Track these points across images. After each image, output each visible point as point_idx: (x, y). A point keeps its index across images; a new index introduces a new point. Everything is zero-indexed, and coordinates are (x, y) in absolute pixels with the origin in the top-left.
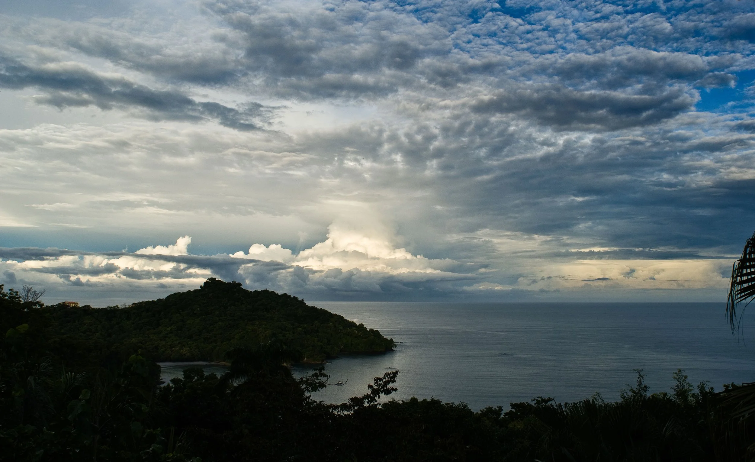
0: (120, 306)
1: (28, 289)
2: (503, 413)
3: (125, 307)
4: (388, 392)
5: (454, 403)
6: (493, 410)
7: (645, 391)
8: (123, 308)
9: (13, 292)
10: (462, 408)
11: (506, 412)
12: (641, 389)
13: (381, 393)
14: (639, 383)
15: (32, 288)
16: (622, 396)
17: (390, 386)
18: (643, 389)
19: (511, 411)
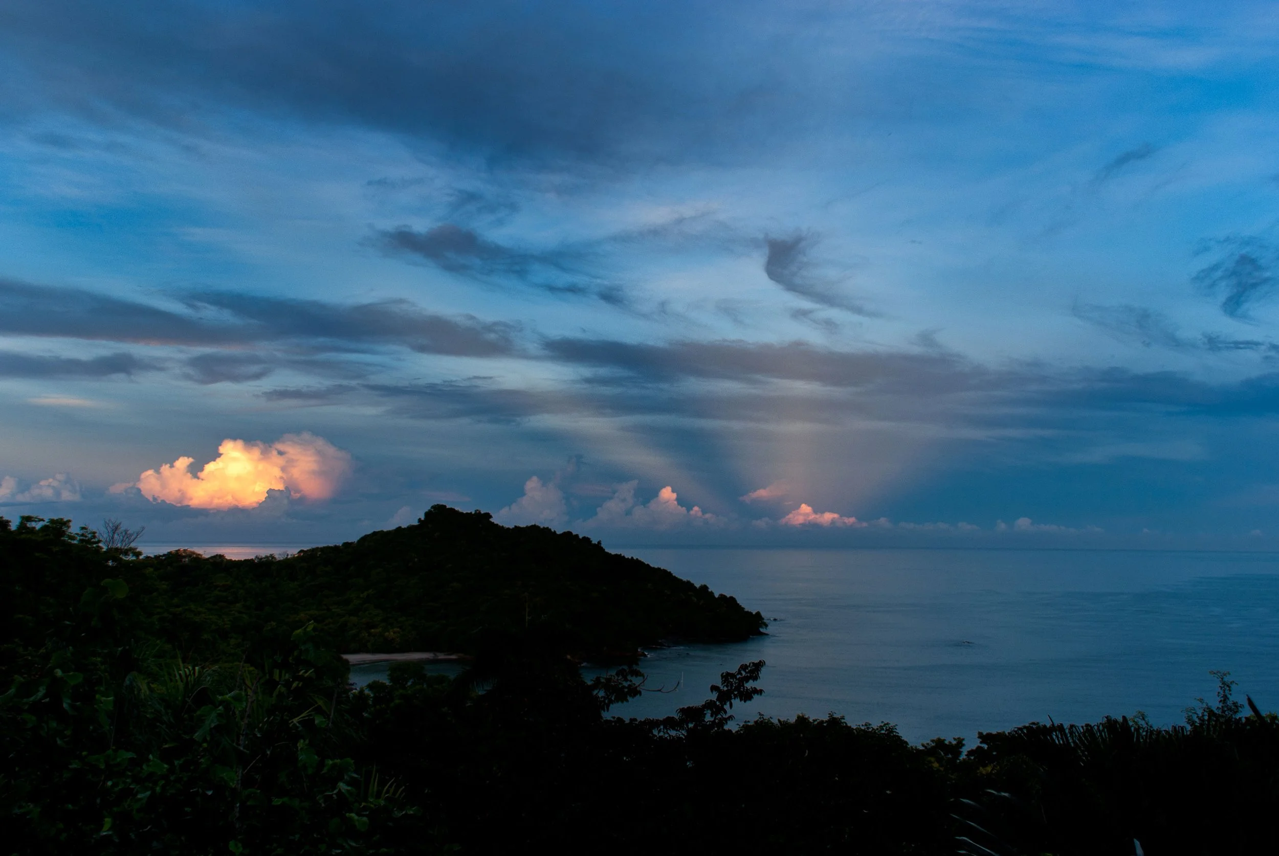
0: (277, 556)
1: (113, 526)
2: (965, 751)
3: (287, 558)
4: (747, 696)
5: (870, 724)
6: (946, 744)
7: (1236, 712)
8: (282, 559)
9: (87, 532)
10: (884, 734)
11: (969, 749)
12: (1226, 709)
13: (735, 699)
14: (1222, 697)
15: (120, 523)
16: (1189, 720)
17: (750, 685)
18: (1230, 709)
19: (979, 747)
